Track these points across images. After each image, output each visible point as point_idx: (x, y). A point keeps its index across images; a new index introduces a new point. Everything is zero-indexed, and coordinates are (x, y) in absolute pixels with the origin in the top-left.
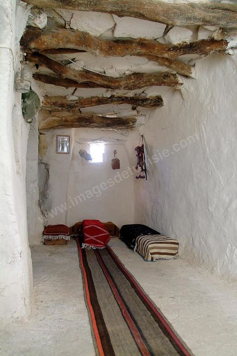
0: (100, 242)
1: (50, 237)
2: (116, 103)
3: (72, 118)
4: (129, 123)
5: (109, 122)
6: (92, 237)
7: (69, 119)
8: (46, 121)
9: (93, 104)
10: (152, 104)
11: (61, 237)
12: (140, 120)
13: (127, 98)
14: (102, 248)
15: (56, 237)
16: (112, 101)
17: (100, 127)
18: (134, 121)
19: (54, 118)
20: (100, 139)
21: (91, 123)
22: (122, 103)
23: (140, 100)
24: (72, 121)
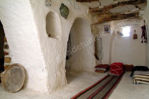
0: (117, 72)
1: (98, 69)
2: (120, 5)
3: (108, 17)
4: (135, 15)
5: (125, 16)
6: (114, 70)
7: (107, 17)
8: (98, 20)
9: (111, 8)
10: (140, 2)
11: (102, 69)
12: (141, 12)
13: (126, 2)
14: (118, 75)
15: (100, 69)
16: (119, 5)
17: (122, 19)
18: (138, 13)
19: (101, 18)
20: (127, 25)
21: (117, 17)
22: (124, 5)
23: (133, 2)
24: (108, 18)
